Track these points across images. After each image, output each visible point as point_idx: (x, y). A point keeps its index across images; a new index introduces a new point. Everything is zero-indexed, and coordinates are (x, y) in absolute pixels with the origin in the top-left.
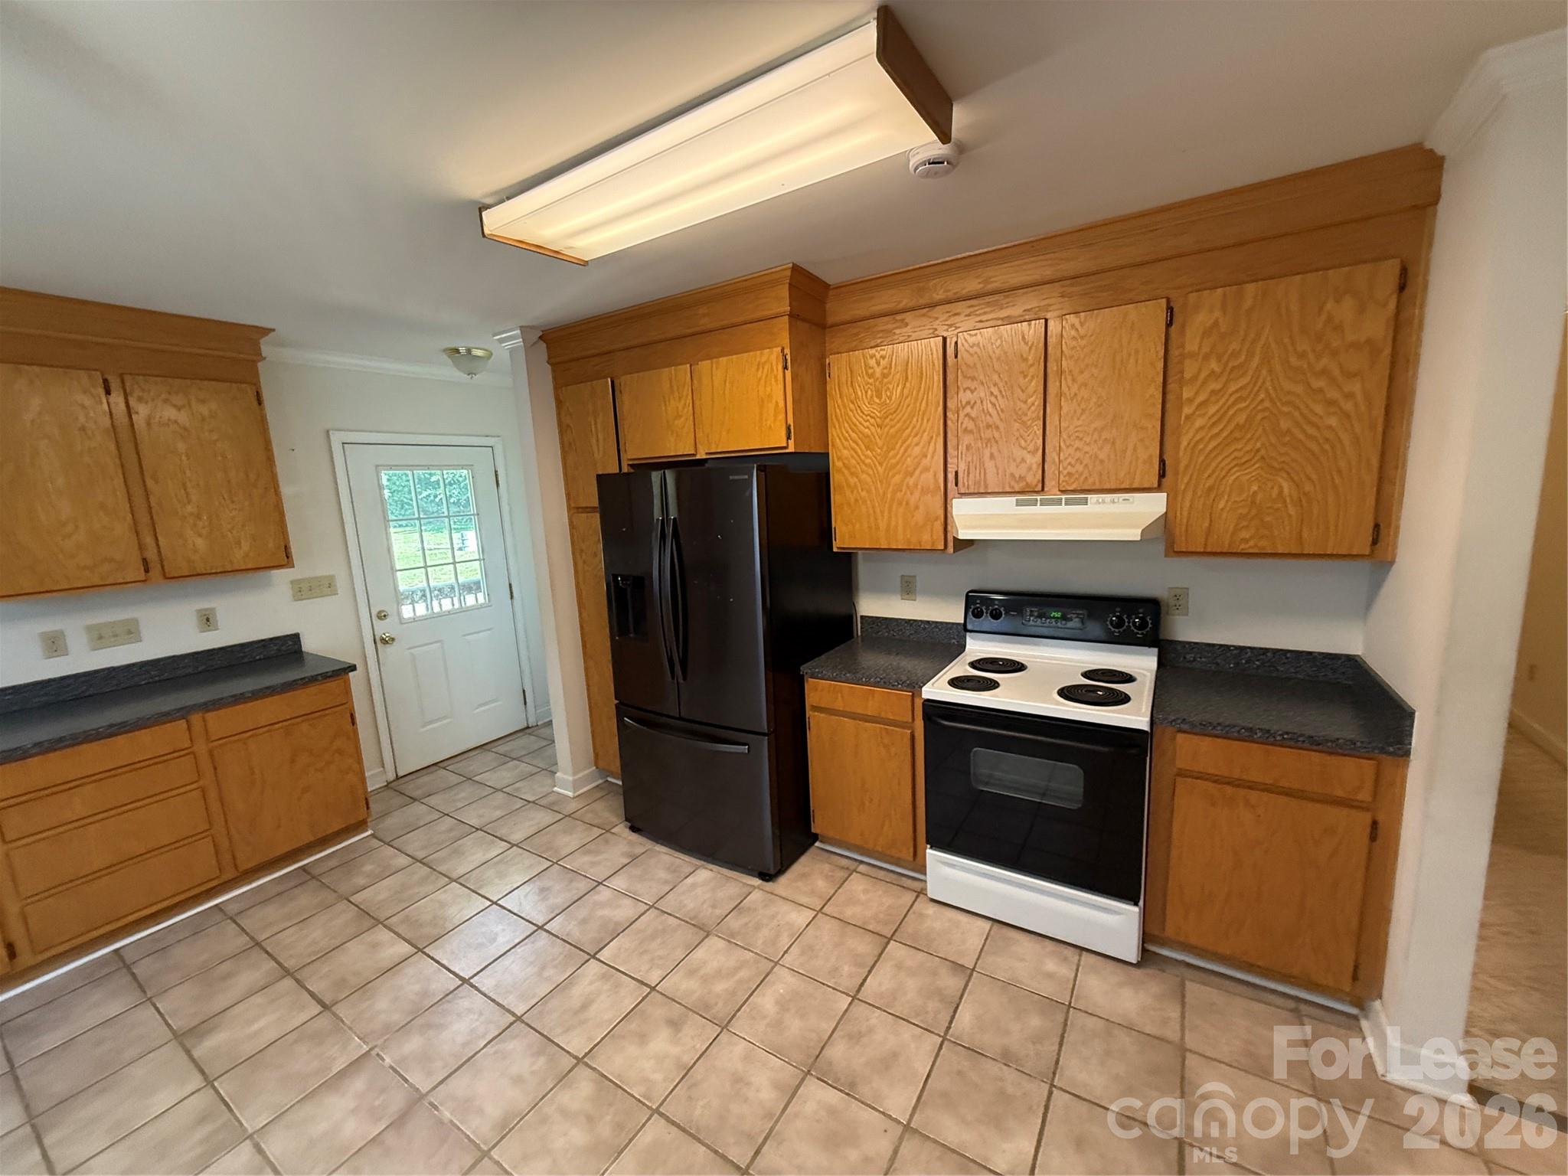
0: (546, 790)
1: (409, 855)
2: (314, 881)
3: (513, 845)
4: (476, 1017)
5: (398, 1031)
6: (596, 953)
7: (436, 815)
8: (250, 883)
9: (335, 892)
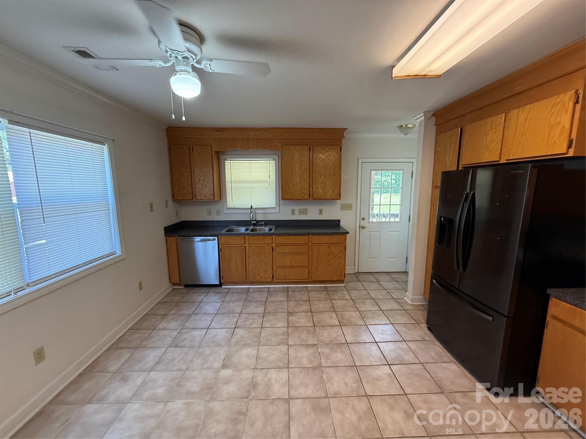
0: (402, 297)
1: (350, 296)
2: (326, 291)
3: (381, 310)
4: (345, 356)
5: (325, 344)
6: (391, 365)
7: (363, 289)
8: (314, 284)
9: (330, 297)
